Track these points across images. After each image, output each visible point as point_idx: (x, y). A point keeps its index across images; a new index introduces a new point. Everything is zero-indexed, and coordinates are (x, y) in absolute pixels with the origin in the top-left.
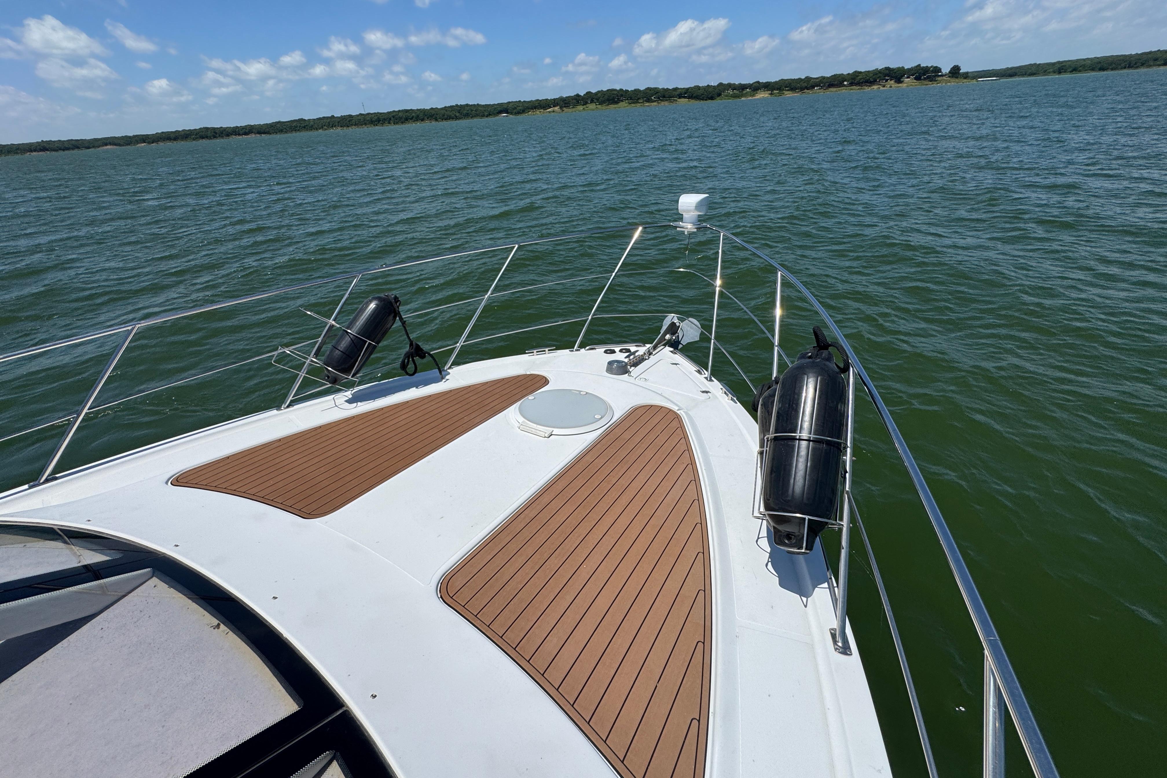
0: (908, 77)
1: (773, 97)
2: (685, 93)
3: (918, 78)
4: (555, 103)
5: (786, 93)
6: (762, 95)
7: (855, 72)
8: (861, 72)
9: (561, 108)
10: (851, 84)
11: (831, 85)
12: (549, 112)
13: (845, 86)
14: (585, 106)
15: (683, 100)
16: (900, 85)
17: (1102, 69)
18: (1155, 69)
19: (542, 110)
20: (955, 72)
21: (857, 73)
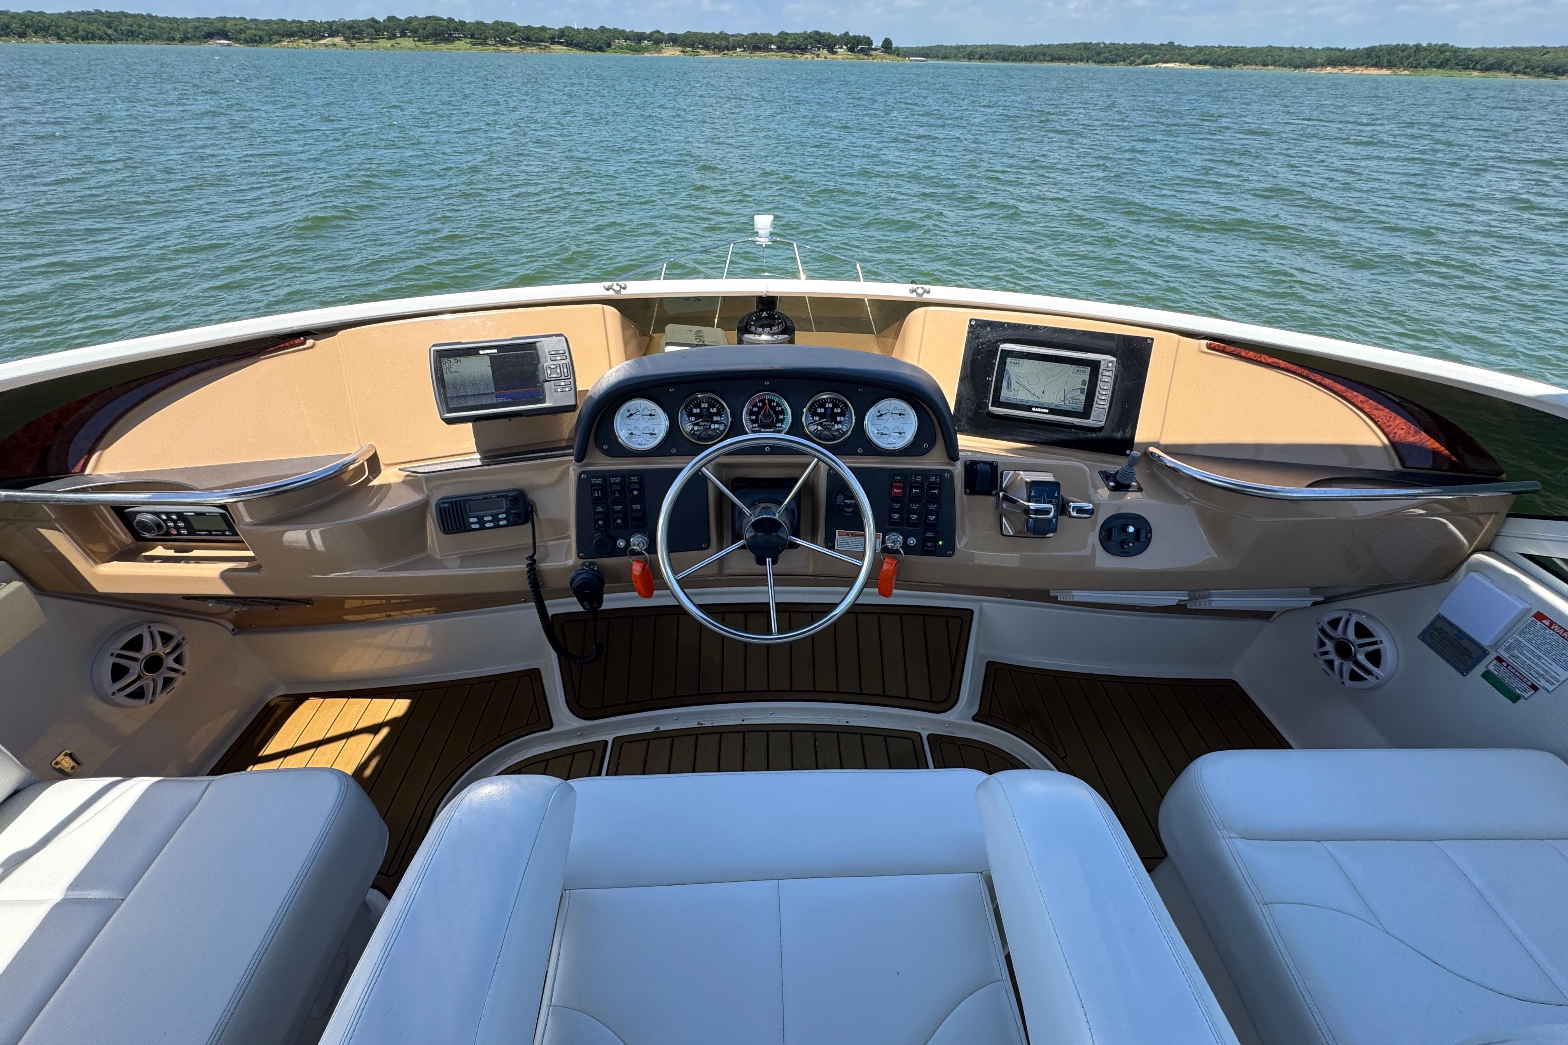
0: (841, 48)
1: (687, 57)
2: (561, 37)
3: (851, 50)
4: (332, 29)
5: (702, 52)
6: (671, 52)
7: (782, 32)
8: (788, 34)
9: (347, 39)
10: (780, 49)
11: (756, 48)
12: (326, 46)
13: (772, 50)
14: (393, 41)
15: (558, 47)
16: (834, 56)
17: (1004, 59)
18: (1045, 64)
19: (309, 41)
20: (887, 46)
21: (783, 35)
